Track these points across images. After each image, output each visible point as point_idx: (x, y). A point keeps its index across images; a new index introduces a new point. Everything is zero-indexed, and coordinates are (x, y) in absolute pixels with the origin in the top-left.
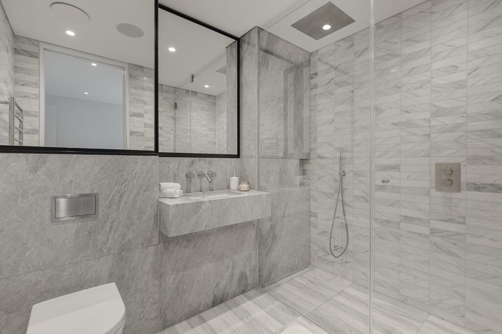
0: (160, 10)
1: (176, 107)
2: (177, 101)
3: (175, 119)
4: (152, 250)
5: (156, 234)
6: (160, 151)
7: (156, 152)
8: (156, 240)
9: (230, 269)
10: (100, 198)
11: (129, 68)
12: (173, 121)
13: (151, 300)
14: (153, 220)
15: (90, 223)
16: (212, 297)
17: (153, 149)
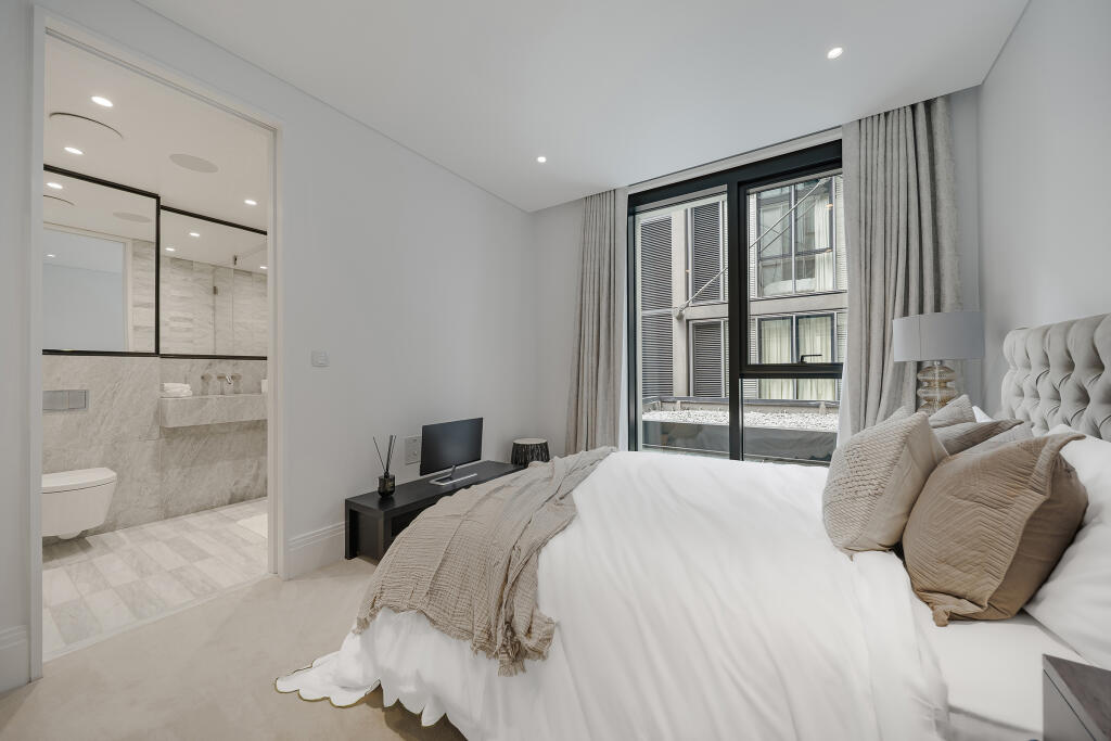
0: (162, 211)
1: (215, 291)
2: (217, 284)
3: (214, 308)
4: (151, 443)
5: (157, 429)
6: (161, 353)
7: (157, 353)
8: (156, 434)
9: (254, 468)
10: (91, 394)
11: (134, 244)
12: (212, 312)
13: (150, 491)
14: (152, 416)
15: (78, 416)
16: (229, 496)
17: (154, 351)
